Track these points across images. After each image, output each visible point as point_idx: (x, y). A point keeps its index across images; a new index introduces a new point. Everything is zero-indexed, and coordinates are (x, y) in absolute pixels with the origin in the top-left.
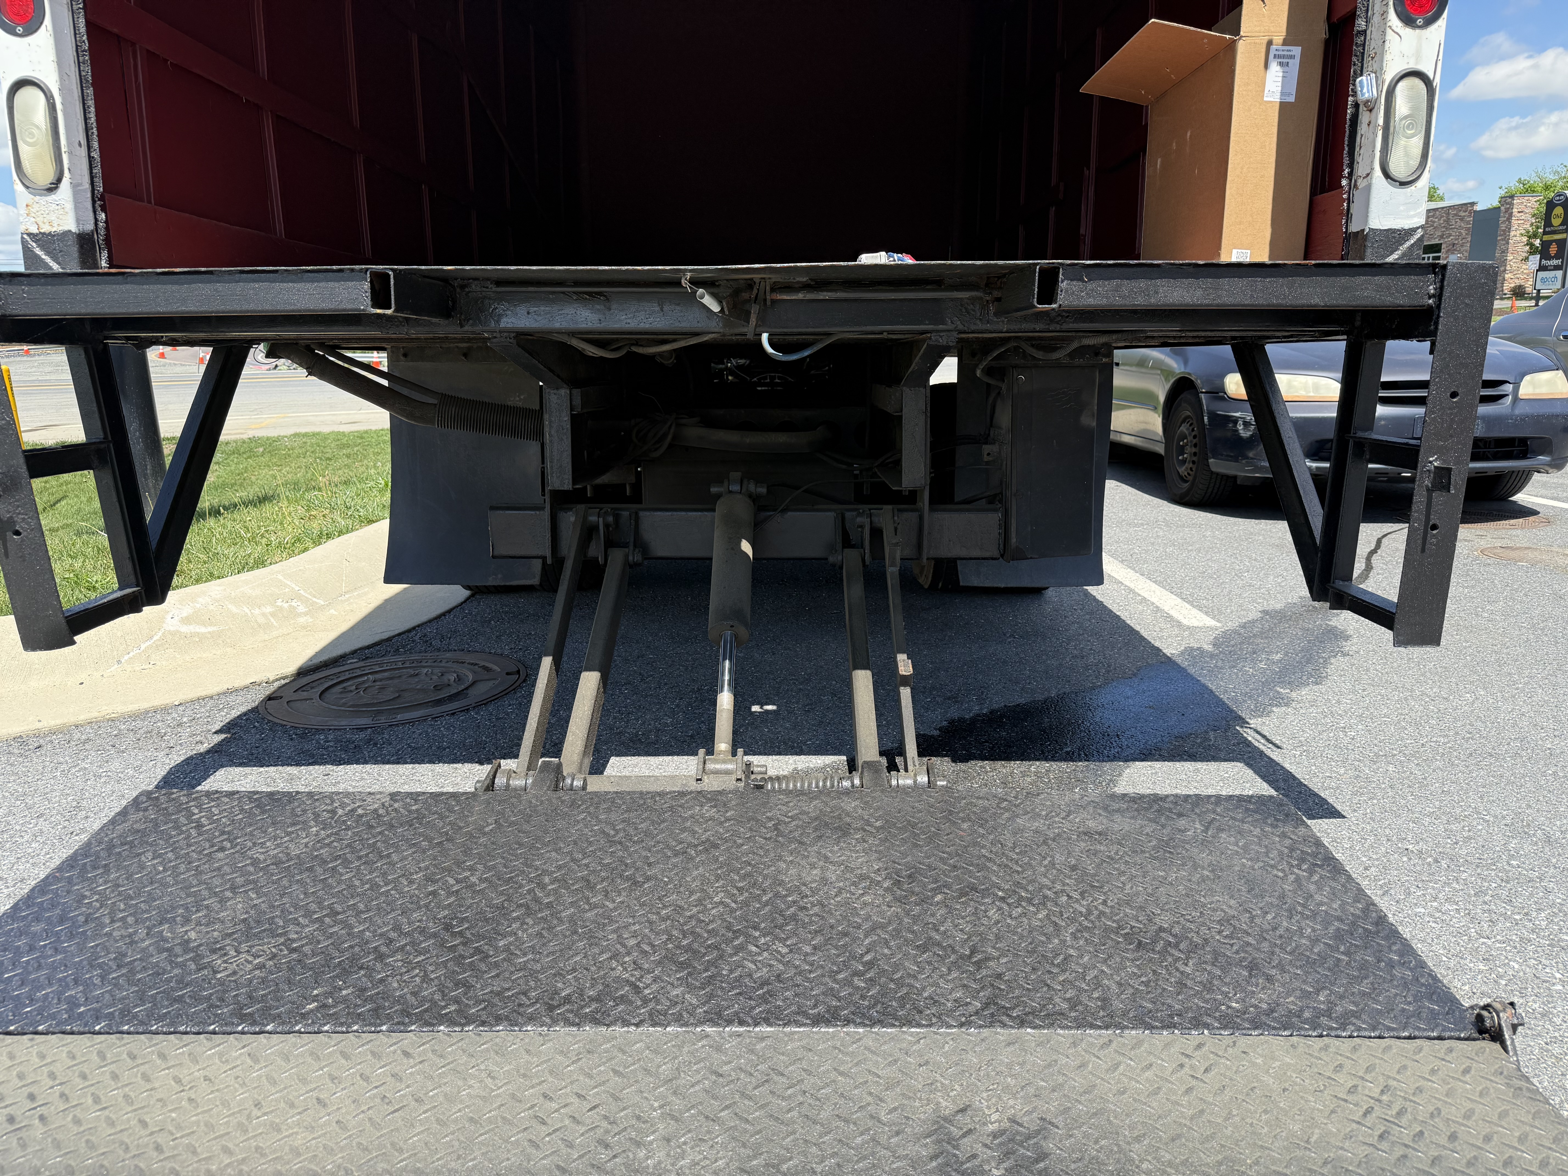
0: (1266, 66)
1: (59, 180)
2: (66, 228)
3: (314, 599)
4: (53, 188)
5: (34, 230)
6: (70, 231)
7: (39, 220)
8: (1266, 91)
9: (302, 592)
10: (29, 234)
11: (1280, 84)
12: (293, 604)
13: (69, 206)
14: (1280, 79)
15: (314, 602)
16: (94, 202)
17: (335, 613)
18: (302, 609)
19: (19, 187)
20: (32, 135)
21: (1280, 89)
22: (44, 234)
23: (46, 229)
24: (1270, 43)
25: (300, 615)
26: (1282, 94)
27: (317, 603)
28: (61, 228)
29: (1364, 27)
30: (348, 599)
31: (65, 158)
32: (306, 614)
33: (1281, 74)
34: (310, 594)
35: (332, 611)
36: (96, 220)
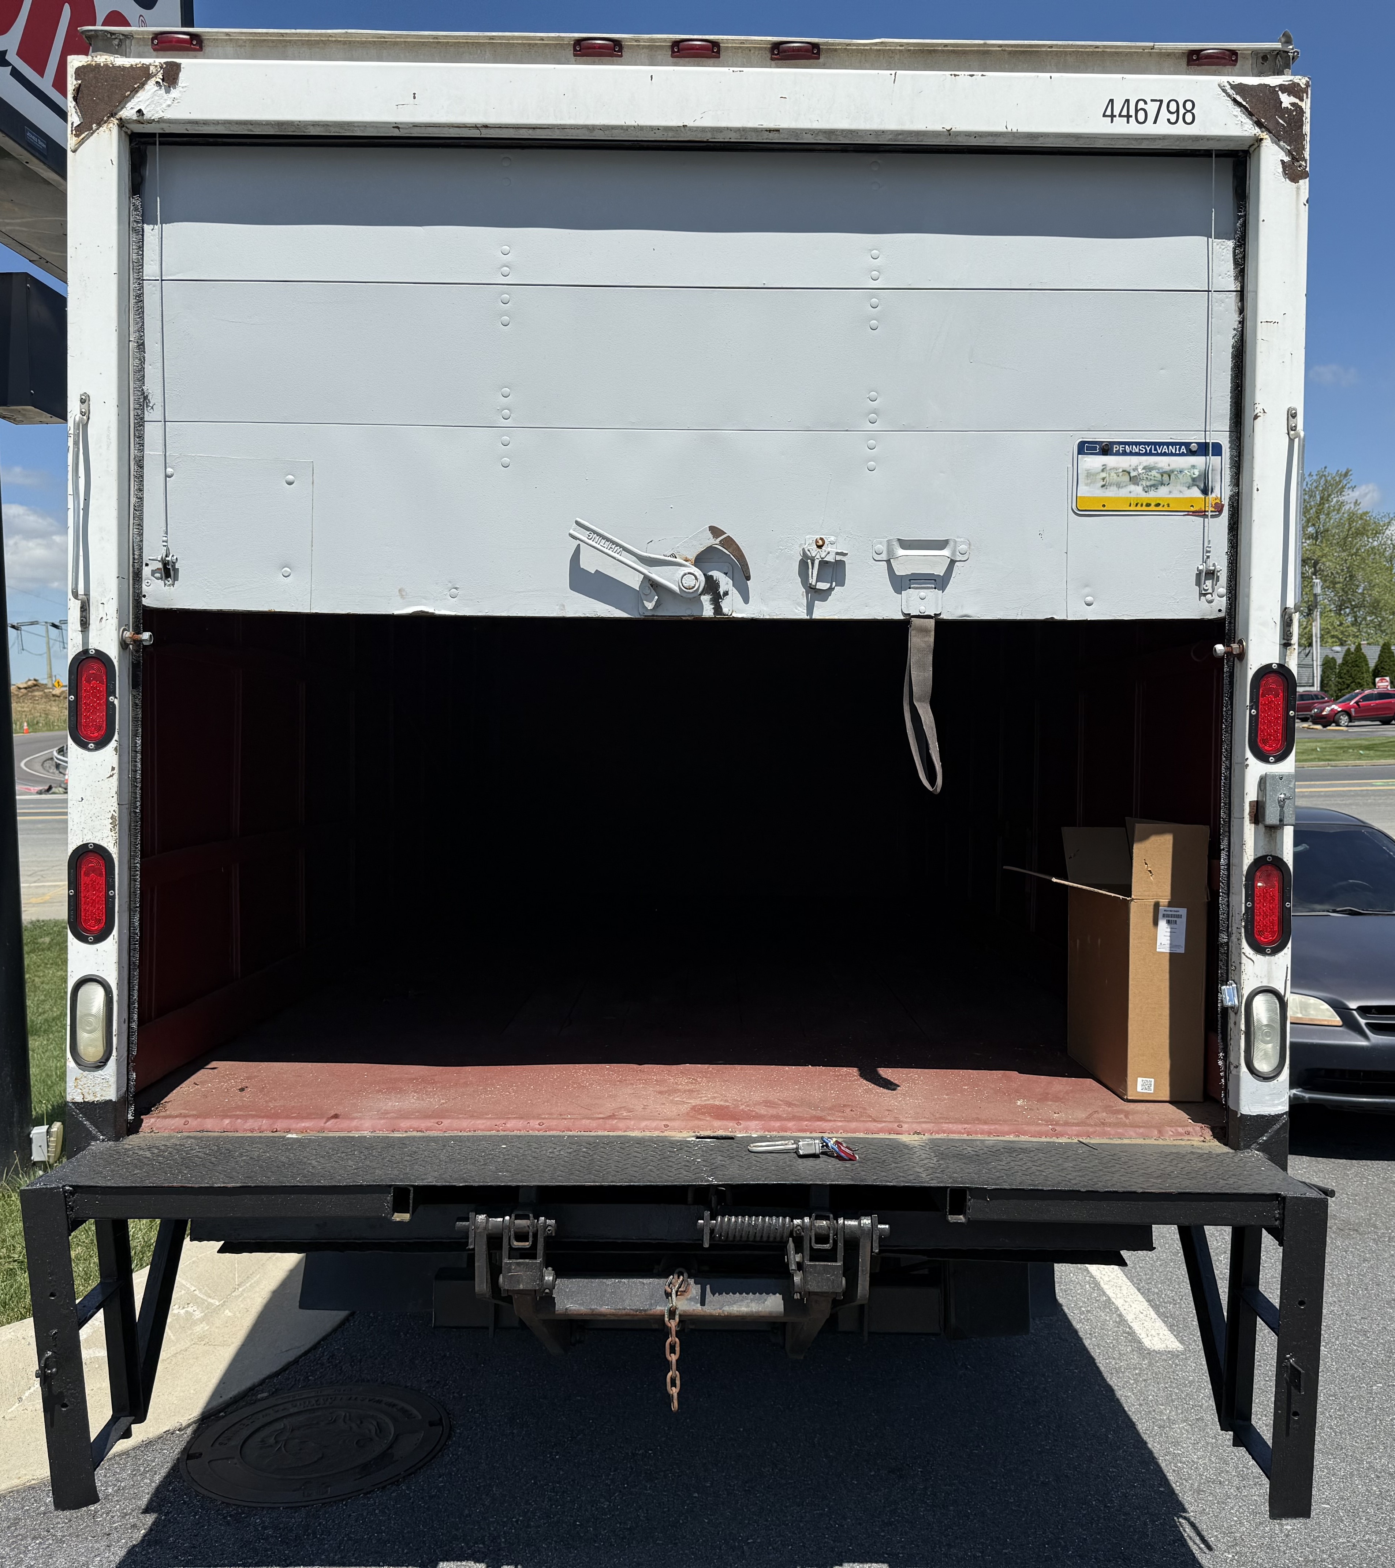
0: (1156, 923)
1: (108, 1059)
2: (108, 1098)
3: (210, 1300)
4: (101, 1064)
5: (79, 1099)
6: (111, 1100)
7: (85, 1091)
8: (1158, 944)
9: (197, 1292)
10: (74, 1103)
11: (1169, 938)
12: (190, 1309)
13: (113, 1080)
14: (1169, 934)
15: (209, 1303)
16: (128, 1064)
17: (230, 1314)
18: (198, 1315)
19: (71, 1064)
20: (90, 1024)
21: (1169, 942)
22: (88, 1102)
23: (90, 1098)
24: (1157, 905)
25: (195, 1323)
26: (1171, 946)
27: (212, 1305)
28: (103, 1098)
29: (1226, 940)
30: (242, 1294)
31: (115, 1039)
32: (201, 1320)
33: (1169, 930)
34: (206, 1294)
35: (228, 1313)
36: (128, 1079)
